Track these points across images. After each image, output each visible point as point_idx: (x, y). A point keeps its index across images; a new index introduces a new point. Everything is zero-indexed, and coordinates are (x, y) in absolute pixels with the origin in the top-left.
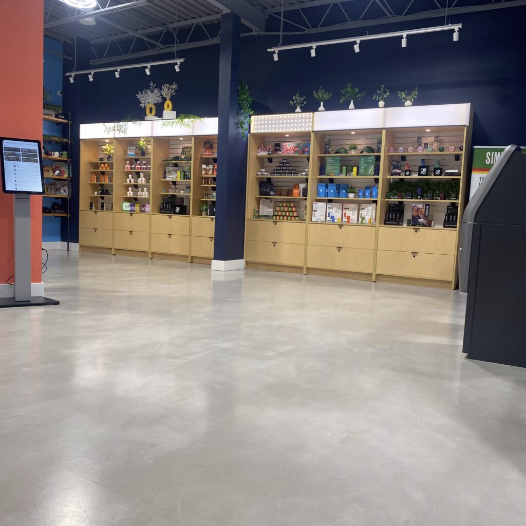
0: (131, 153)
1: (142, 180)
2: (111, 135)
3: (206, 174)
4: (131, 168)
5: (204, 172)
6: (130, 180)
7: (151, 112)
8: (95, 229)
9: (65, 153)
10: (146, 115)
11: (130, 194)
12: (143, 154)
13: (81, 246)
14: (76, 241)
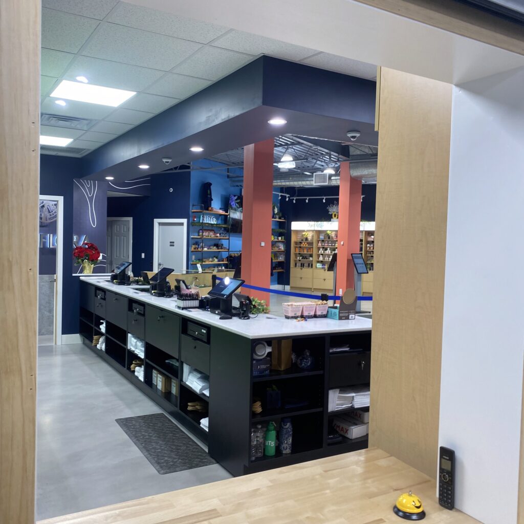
0: (322, 237)
1: (328, 252)
2: (312, 228)
3: (370, 249)
4: (322, 245)
5: (368, 248)
6: (321, 251)
7: (335, 216)
8: (301, 278)
9: (283, 237)
10: (332, 218)
11: (321, 258)
12: (329, 238)
13: (291, 287)
14: (288, 284)
